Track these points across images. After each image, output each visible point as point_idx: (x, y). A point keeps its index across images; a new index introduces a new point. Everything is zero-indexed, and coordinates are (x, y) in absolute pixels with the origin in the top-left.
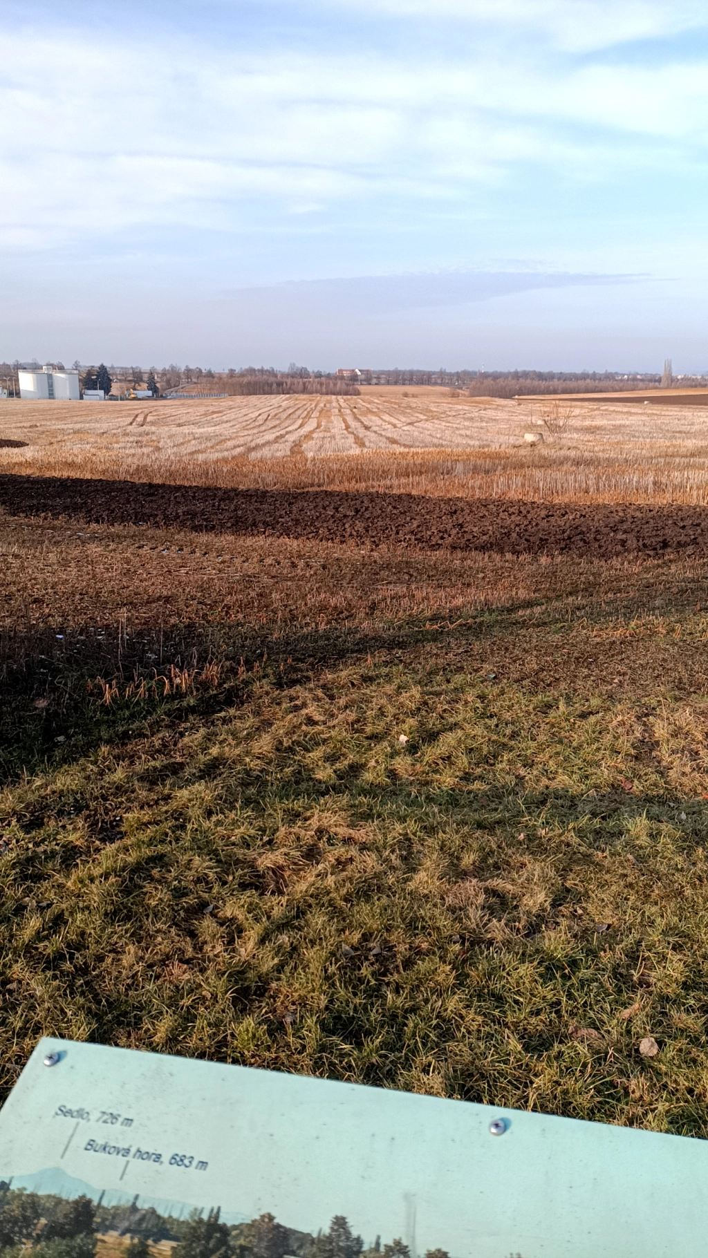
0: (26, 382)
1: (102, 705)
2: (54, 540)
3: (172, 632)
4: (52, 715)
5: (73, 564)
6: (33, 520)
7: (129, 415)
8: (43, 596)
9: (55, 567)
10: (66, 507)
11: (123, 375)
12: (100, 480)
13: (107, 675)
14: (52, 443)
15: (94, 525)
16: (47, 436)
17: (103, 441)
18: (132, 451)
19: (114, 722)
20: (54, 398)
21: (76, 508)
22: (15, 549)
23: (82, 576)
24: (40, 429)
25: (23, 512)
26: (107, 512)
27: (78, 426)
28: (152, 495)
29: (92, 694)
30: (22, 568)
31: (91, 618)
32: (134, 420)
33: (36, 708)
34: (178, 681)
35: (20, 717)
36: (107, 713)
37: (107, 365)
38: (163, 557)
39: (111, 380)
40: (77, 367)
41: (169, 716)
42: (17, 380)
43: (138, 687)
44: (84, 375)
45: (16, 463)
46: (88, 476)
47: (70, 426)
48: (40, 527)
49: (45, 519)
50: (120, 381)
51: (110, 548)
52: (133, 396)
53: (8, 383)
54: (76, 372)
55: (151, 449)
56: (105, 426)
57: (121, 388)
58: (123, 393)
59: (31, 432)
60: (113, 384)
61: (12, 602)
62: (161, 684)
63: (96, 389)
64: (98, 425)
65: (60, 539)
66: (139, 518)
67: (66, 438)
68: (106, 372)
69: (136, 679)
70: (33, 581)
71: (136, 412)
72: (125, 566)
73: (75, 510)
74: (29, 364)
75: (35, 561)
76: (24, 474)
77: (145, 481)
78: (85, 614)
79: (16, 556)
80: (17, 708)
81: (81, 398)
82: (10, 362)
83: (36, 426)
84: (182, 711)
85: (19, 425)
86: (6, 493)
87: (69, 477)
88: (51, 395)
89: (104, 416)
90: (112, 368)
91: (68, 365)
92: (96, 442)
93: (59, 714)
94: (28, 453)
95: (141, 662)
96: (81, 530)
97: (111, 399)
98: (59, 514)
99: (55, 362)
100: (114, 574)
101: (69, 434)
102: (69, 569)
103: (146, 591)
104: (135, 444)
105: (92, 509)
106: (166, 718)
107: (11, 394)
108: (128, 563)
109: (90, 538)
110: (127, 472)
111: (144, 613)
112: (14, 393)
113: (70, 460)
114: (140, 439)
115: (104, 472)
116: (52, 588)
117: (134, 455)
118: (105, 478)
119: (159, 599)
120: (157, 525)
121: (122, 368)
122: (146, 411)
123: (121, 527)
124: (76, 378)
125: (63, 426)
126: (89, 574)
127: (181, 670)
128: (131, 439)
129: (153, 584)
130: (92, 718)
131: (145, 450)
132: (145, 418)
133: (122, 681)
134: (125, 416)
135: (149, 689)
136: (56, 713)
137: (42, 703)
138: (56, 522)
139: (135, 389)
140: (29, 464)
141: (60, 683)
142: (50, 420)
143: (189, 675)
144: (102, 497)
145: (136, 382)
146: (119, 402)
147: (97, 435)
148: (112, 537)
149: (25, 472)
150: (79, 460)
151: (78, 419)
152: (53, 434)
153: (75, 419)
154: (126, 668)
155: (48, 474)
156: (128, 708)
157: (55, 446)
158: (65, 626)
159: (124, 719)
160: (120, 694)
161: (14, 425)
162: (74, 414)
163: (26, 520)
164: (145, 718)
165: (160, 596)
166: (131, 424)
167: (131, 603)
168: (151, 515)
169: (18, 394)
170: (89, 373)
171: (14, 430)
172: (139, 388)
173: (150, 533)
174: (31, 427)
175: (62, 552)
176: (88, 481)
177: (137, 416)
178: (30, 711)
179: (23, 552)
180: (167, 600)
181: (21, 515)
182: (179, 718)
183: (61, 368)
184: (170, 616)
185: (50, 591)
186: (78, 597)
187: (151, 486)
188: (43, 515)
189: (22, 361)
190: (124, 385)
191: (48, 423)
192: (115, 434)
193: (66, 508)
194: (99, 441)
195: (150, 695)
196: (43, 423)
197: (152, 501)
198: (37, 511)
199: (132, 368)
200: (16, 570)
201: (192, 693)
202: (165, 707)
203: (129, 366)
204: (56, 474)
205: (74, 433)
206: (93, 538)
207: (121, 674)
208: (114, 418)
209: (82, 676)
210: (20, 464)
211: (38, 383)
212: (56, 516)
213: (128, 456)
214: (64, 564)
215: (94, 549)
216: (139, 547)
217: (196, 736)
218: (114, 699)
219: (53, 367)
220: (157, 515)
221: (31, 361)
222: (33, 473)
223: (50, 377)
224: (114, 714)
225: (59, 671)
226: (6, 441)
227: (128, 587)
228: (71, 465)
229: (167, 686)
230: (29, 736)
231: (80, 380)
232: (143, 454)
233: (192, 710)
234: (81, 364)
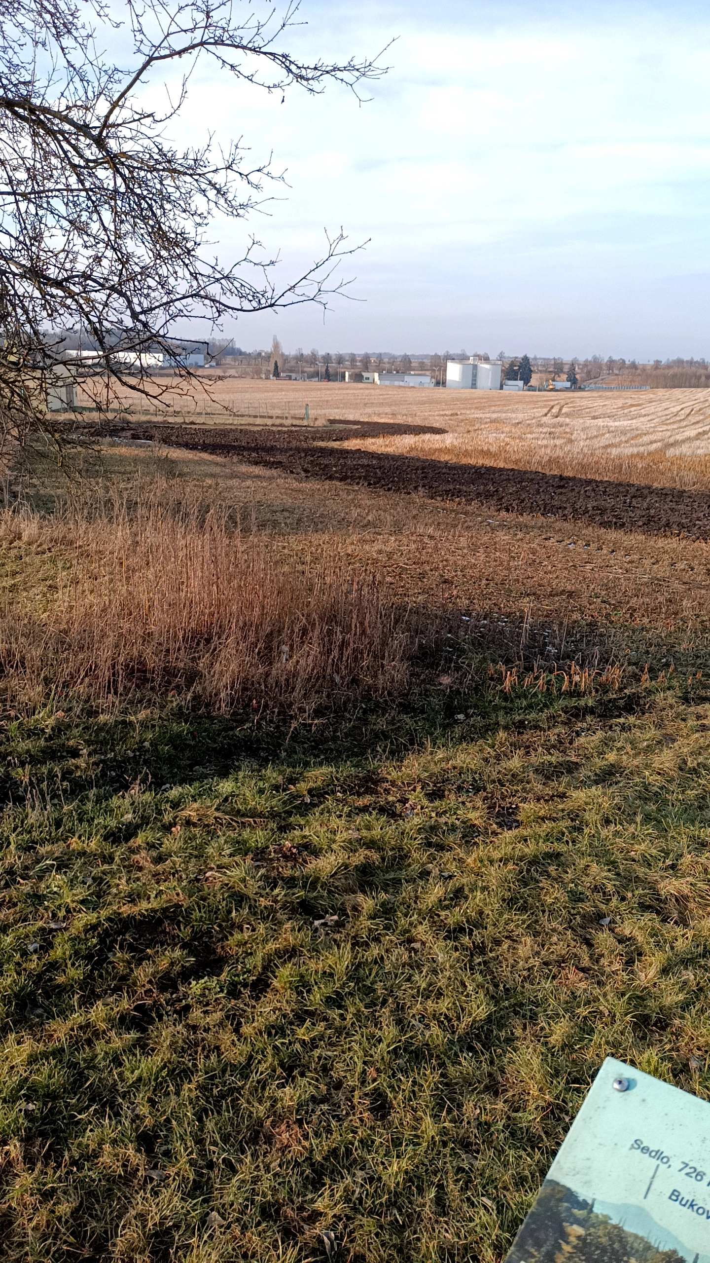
0: (454, 372)
1: (501, 691)
2: (466, 525)
3: (573, 628)
4: (454, 693)
5: (481, 550)
6: (448, 505)
7: (545, 406)
8: (453, 577)
9: (465, 551)
10: (478, 493)
11: (544, 366)
12: (512, 470)
13: (508, 661)
14: (469, 432)
15: (503, 513)
16: (466, 424)
17: (517, 432)
18: (545, 442)
19: (511, 709)
20: (476, 388)
21: (488, 495)
22: (431, 531)
23: (489, 562)
24: (460, 417)
25: (440, 496)
26: (516, 502)
27: (495, 416)
28: (563, 487)
29: (492, 679)
30: (436, 549)
31: (495, 604)
32: (549, 411)
33: (440, 684)
34: (577, 678)
35: (426, 691)
36: (506, 699)
37: (531, 356)
38: (568, 550)
39: (531, 371)
40: (501, 357)
41: (566, 713)
42: (445, 370)
43: (537, 678)
44: (507, 366)
45: (436, 450)
46: (501, 465)
47: (488, 415)
48: (454, 511)
49: (459, 504)
50: (541, 372)
51: (518, 537)
52: (551, 387)
53: (437, 373)
54: (499, 363)
55: (563, 441)
56: (520, 416)
57: (541, 379)
58: (542, 384)
59: (450, 420)
60: (533, 375)
61: (425, 580)
62: (560, 679)
63: (516, 380)
64: (514, 415)
65: (471, 524)
66: (547, 509)
67: (483, 426)
68: (528, 363)
69: (536, 670)
70: (445, 563)
71: (552, 403)
72: (531, 556)
73: (487, 497)
74: (457, 355)
75: (447, 544)
76: (442, 460)
77: (556, 473)
78: (490, 599)
79: (431, 537)
80: (423, 681)
81: (501, 388)
82: (441, 353)
83: (457, 414)
84: (579, 710)
85: (441, 413)
86: (426, 477)
87: (483, 465)
88: (474, 385)
89: (520, 407)
90: (535, 359)
91: (493, 356)
92: (510, 432)
93: (460, 693)
94: (448, 440)
95: (542, 654)
96: (490, 517)
97: (529, 390)
98: (472, 500)
99: (481, 353)
100: (520, 563)
101: (486, 423)
102: (478, 554)
103: (549, 584)
104: (548, 435)
105: (503, 497)
106: (563, 714)
107: (438, 384)
108: (534, 554)
109: (499, 526)
110: (539, 463)
111: (547, 605)
112: (441, 383)
113: (485, 448)
114: (553, 430)
115: (516, 462)
116: (461, 571)
117: (546, 447)
118: (516, 468)
119: (563, 592)
120: (565, 518)
121: (544, 359)
122: (563, 402)
123: (530, 517)
124: (500, 368)
125: (481, 415)
126: (496, 561)
127: (582, 667)
128: (545, 430)
129: (557, 577)
130: (491, 702)
131: (558, 442)
132: (560, 410)
133: (521, 670)
134: (542, 407)
135: (549, 682)
136: (458, 692)
137: (446, 680)
138: (469, 508)
139: (554, 380)
140: (447, 451)
141: (464, 663)
142: (470, 409)
143: (589, 675)
144: (513, 486)
145: (556, 373)
146: (537, 393)
147: (513, 425)
148: (520, 527)
149: (444, 458)
150: (493, 449)
151: (497, 409)
152: (472, 422)
153: (493, 408)
154: (526, 658)
155: (464, 461)
156: (526, 697)
157: (472, 433)
158: (471, 608)
159: (521, 708)
160: (519, 683)
161: (437, 413)
162: (493, 403)
163: (442, 503)
164: (541, 710)
165: (564, 591)
166: (546, 415)
167: (534, 594)
168: (560, 508)
169: (444, 384)
170: (512, 364)
171: (437, 418)
172: (558, 379)
173: (558, 525)
174: (452, 415)
175: (472, 536)
176: (501, 470)
177: (552, 407)
178: (435, 685)
179: (437, 534)
180: (571, 594)
181: (438, 498)
182: (576, 716)
183: (486, 359)
184: (572, 611)
185: (459, 573)
186: (484, 582)
187: (561, 478)
188: (457, 500)
189: (452, 352)
190: (544, 376)
191: (468, 412)
192: (529, 425)
193: (479, 495)
194: (513, 430)
195: (548, 689)
196: (463, 412)
197: (561, 494)
198: (453, 495)
199: (554, 359)
200: (430, 550)
201: (590, 692)
202: (562, 703)
203: (552, 357)
204: (472, 461)
205: (491, 422)
206: (502, 526)
207: (522, 663)
208: (530, 409)
209: (484, 659)
210: (440, 450)
211: (464, 373)
212: (469, 502)
213: (541, 447)
214: (474, 549)
215: (503, 537)
216: (546, 539)
217: (592, 738)
218: (513, 687)
219: (478, 357)
220: (565, 508)
221: (460, 352)
222: (451, 459)
223: (475, 367)
224: (512, 701)
225: (463, 651)
226: (428, 428)
227: (532, 578)
228: (487, 453)
229: (566, 683)
230: (433, 710)
231: (502, 371)
232: (555, 446)
233: (592, 711)
234: (506, 355)
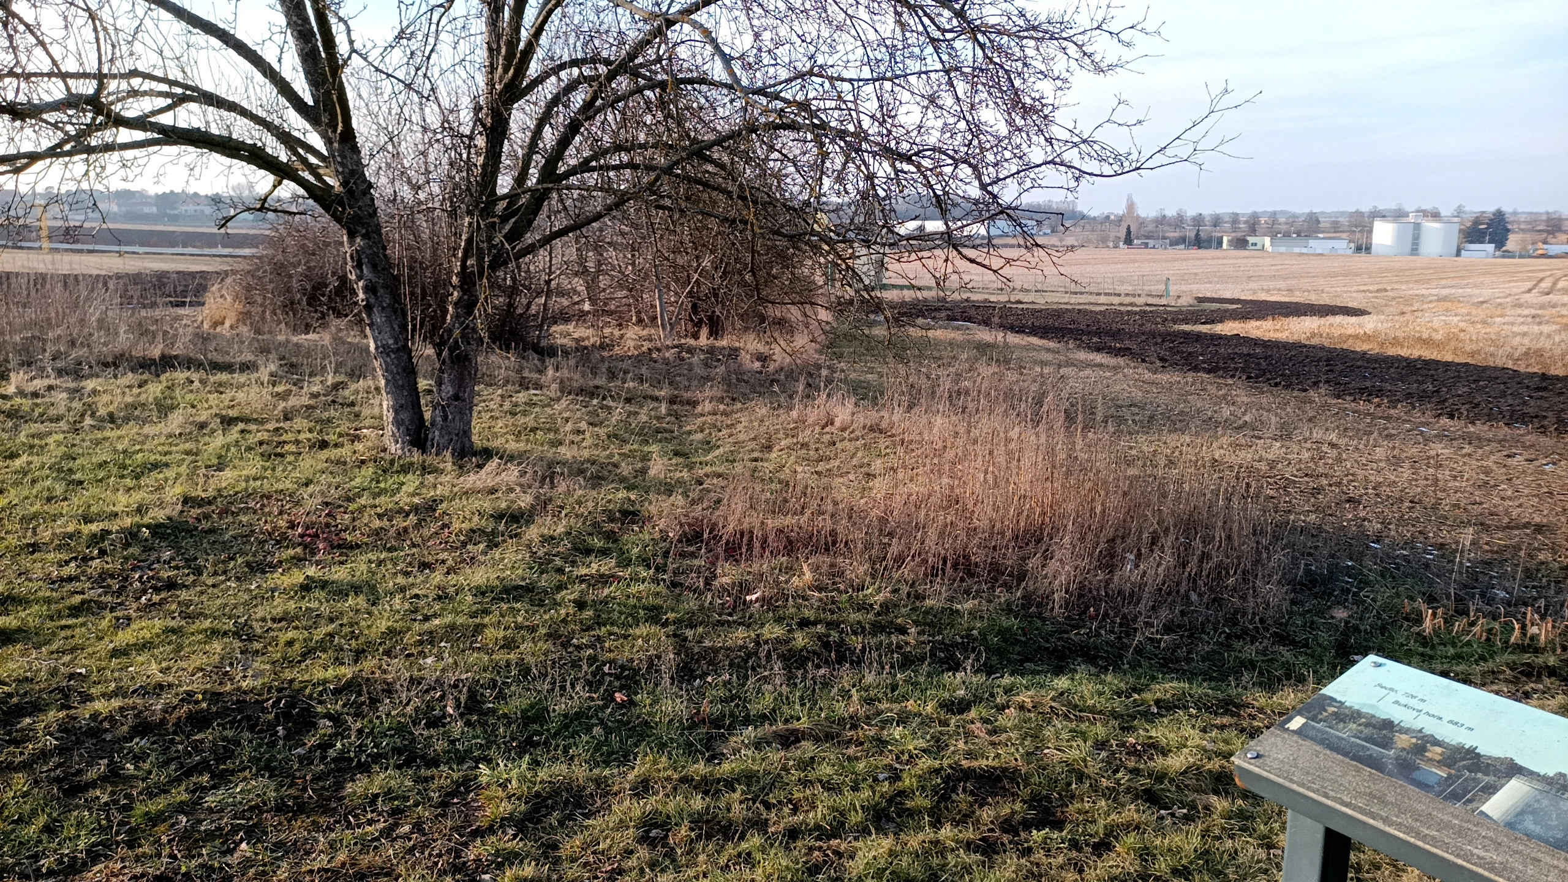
0: (1383, 234)
1: (1418, 634)
2: (1386, 432)
3: (1538, 570)
4: (1350, 629)
5: (1407, 465)
6: (1362, 406)
7: (1529, 279)
8: (1361, 496)
9: (1383, 465)
10: (1410, 393)
11: (1529, 223)
12: (1466, 364)
13: (1431, 600)
14: (1403, 313)
15: (1445, 421)
16: (1398, 303)
17: (1480, 313)
18: (1525, 328)
19: (1431, 657)
20: (1417, 255)
21: (1423, 397)
22: (1333, 437)
23: (1416, 480)
24: (1390, 294)
25: (1350, 394)
26: (1467, 406)
27: (1445, 292)
28: (1545, 389)
29: (1407, 619)
30: (1339, 460)
31: (1420, 532)
32: (1536, 285)
33: (1333, 617)
34: (1534, 630)
35: (1312, 623)
36: (1424, 644)
37: (1507, 209)
38: (1543, 472)
39: (1508, 230)
40: (1459, 212)
41: (1512, 669)
42: (1370, 232)
43: (1473, 624)
44: (1469, 224)
45: (1350, 336)
46: (1449, 358)
47: (1434, 292)
48: (1369, 415)
49: (1379, 406)
50: (1524, 231)
51: (1464, 451)
52: (1540, 252)
53: (1358, 235)
54: (1456, 220)
55: (1554, 327)
56: (1486, 293)
57: (1524, 241)
58: (1525, 248)
59: (1376, 297)
60: (1511, 236)
61: (1320, 496)
62: (1508, 629)
63: (1482, 242)
64: (1476, 291)
65: (1394, 432)
66: (1515, 418)
67: (1425, 306)
68: (1503, 219)
69: (1472, 614)
70: (1350, 477)
71: (1541, 275)
72: (1482, 476)
73: (1421, 398)
74: (1390, 211)
75: (1356, 455)
76: (1358, 349)
77: (1535, 370)
78: (1413, 526)
79: (1333, 445)
80: (1309, 611)
81: (1458, 254)
82: (1366, 208)
83: (1386, 290)
84: (1533, 668)
85: (1362, 288)
86: (1331, 371)
87: (1420, 357)
88: (1415, 250)
89: (1487, 279)
90: (1515, 213)
91: (1446, 211)
92: (1469, 314)
93: (1359, 631)
94: (1368, 324)
95: (1483, 595)
96: (1427, 424)
97: (1503, 257)
98: (1399, 401)
99: (1428, 206)
100: (1464, 484)
101: (1431, 302)
102: (1400, 469)
103: (1507, 513)
104: (1530, 320)
105: (1446, 400)
106: (1508, 672)
107: (1359, 249)
108: (1487, 474)
109: (1436, 436)
110: (1510, 356)
111: (1499, 539)
112: (1363, 248)
113: (1425, 336)
114: (1540, 312)
115: (1472, 354)
116: (1374, 488)
117: (1525, 334)
118: (1473, 362)
119: (1526, 525)
120: (1543, 430)
121: (1530, 213)
122: (1559, 273)
123: (1486, 428)
124: (1457, 227)
125: (1424, 292)
126: (1427, 479)
127: (1543, 617)
128: (1526, 312)
129: (1520, 506)
130: (1402, 645)
131: (1545, 329)
132: (1555, 284)
133: (1451, 613)
134: (1522, 280)
135: (1490, 631)
136: (1357, 629)
137: (1341, 614)
138: (1392, 411)
139: (1545, 242)
140: (1367, 338)
141: (1368, 597)
142: (1407, 282)
143: (1554, 627)
144: (1464, 386)
145: (1549, 232)
146: (1517, 260)
147: (1473, 304)
148: (1469, 439)
149: (1360, 347)
150: (1438, 337)
151: (1449, 282)
152: (1408, 301)
153: (1443, 282)
154: (1459, 599)
155: (1391, 352)
156: (1454, 645)
157: (1407, 317)
158: (1383, 535)
159: (1446, 657)
160: (1446, 628)
161: (1356, 288)
162: (1443, 275)
163: (1353, 404)
164: (1476, 662)
165: (1528, 523)
166: (1530, 291)
167: (1482, 524)
168: (1536, 417)
169: (1368, 249)
170: (1477, 222)
171: (1354, 295)
172: (1553, 241)
173: (1530, 438)
174: (1378, 291)
175: (1394, 448)
176: (1448, 364)
177: (1541, 280)
178: (1325, 618)
179: (1342, 442)
180: (1539, 528)
181: (1348, 398)
182: (1529, 675)
183: (1435, 215)
184: (1540, 550)
185: (1370, 491)
186: (1407, 504)
187: (1544, 377)
188: (1376, 400)
189: (1381, 207)
190: (1528, 237)
191: (1403, 287)
192: (1500, 304)
193: (1409, 395)
194: (1474, 312)
195: (1488, 639)
196: (1396, 286)
197: (1541, 398)
198: (1370, 395)
199: (1548, 213)
200: (1330, 461)
201: (1554, 650)
202: (1508, 657)
203: (1543, 210)
204: (1404, 352)
205: (1439, 300)
206: (1440, 437)
207: (1452, 604)
208: (1504, 282)
209: (1398, 595)
210: (1356, 337)
211: (1399, 236)
212: (1393, 404)
213: (1515, 334)
214: (1395, 462)
215: (1439, 449)
216: (1509, 456)
217: (1549, 702)
218: (1436, 631)
219: (1425, 213)
220: (1545, 417)
221: (1394, 207)
222: (1372, 349)
223: (1417, 226)
224: (1433, 647)
225: (1367, 583)
226: (1340, 308)
227: (1481, 504)
228: (1427, 342)
229: (1517, 633)
230: (1320, 645)
231: (1461, 231)
232: (1541, 333)
233: (1552, 672)
234: (1468, 209)
